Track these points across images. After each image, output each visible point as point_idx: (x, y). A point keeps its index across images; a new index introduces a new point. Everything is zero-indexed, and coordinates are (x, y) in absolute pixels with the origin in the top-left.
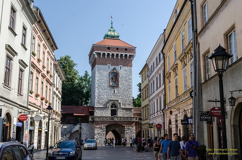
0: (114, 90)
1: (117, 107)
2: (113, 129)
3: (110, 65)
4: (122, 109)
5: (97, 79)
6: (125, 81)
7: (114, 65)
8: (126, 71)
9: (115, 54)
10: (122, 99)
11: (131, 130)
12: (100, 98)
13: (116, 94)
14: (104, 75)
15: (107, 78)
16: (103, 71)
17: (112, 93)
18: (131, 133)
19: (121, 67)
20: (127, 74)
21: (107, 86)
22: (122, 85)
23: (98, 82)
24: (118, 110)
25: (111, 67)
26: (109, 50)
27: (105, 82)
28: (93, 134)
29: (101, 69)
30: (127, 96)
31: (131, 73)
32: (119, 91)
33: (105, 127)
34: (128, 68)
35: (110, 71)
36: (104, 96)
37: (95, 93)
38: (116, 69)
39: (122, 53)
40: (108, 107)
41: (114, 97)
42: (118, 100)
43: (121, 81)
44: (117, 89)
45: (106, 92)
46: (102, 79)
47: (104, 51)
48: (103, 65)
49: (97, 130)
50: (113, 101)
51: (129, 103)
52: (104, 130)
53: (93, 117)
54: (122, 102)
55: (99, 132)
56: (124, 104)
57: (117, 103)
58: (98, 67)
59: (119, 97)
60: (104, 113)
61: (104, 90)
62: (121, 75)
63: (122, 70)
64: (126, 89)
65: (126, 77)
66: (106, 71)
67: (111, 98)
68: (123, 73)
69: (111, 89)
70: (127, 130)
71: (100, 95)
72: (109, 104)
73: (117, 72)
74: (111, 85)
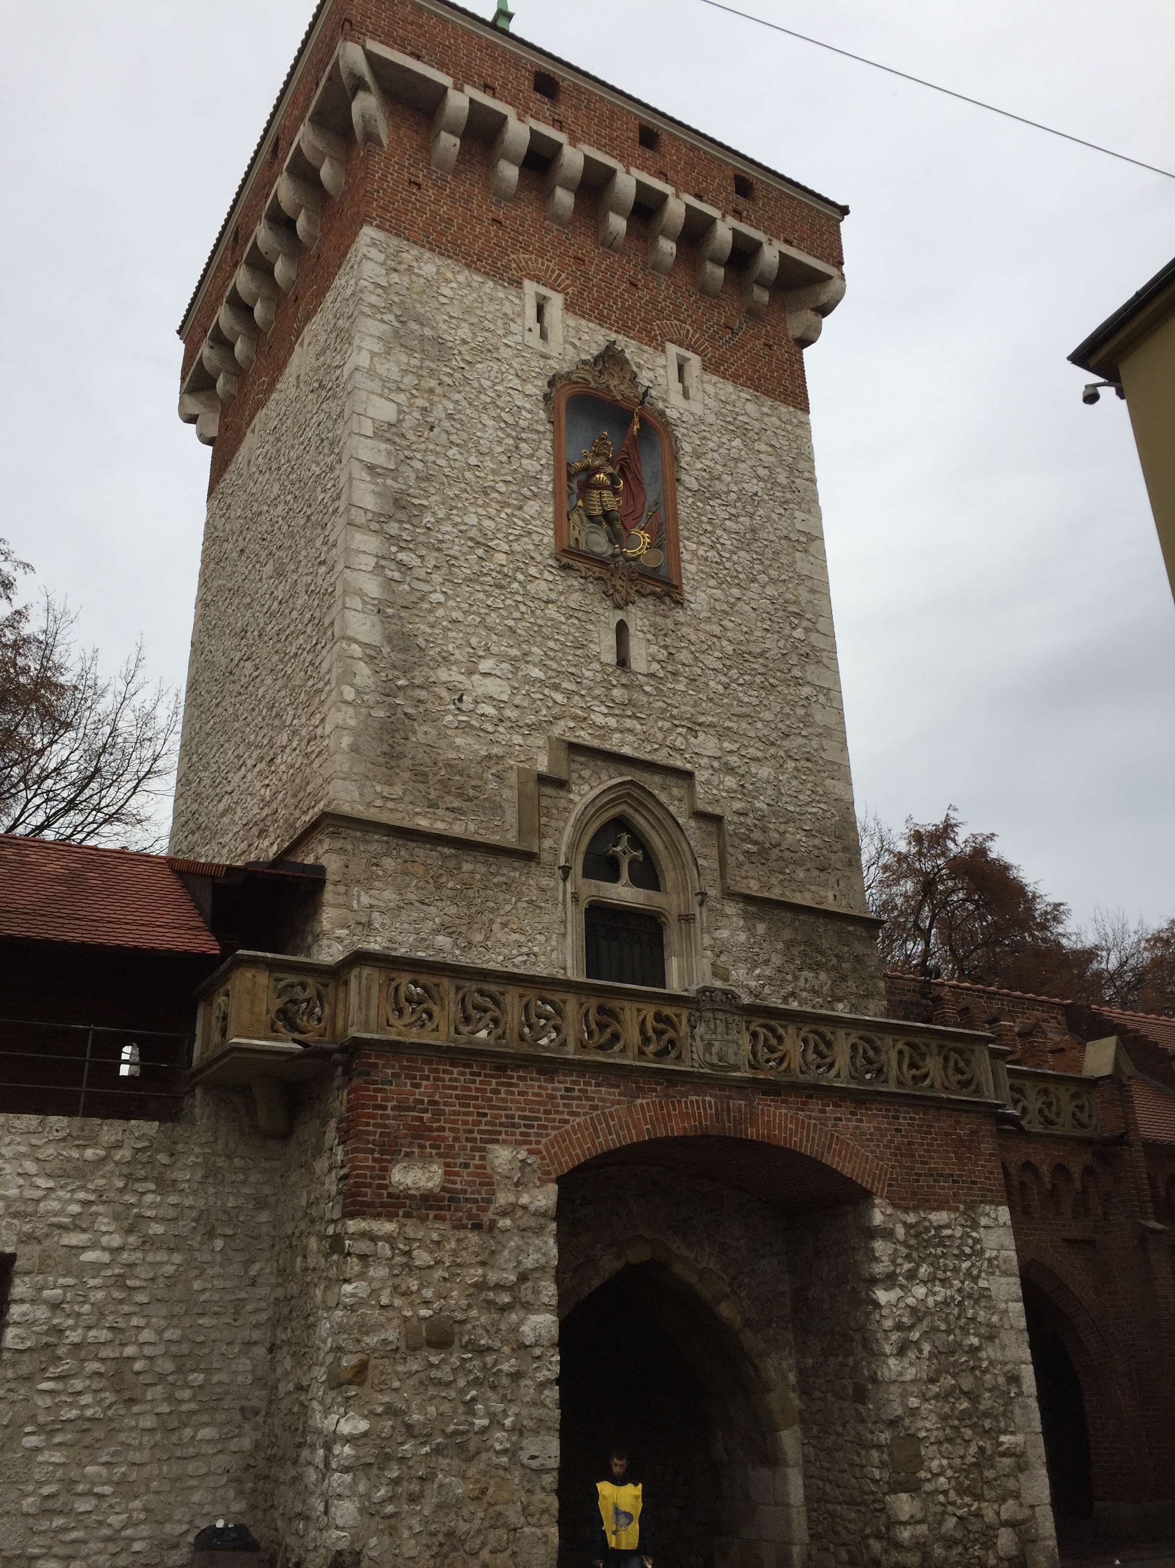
0: (621, 629)
1: (670, 877)
2: (638, 1255)
4: (741, 923)
5: (386, 411)
6: (742, 554)
7: (602, 320)
8: (743, 431)
9: (619, 174)
10: (731, 770)
11: (966, 1265)
12: (422, 694)
13: (647, 688)
14: (481, 390)
15: (523, 445)
16: (464, 332)
17: (596, 666)
18: (973, 1319)
19: (681, 368)
20: (759, 478)
21: (516, 547)
22: (718, 593)
23: (389, 447)
24: (687, 919)
25: (572, 322)
26: (547, 107)
27: (493, 488)
28: (260, 1351)
29: (435, 304)
30: (785, 743)
31: (807, 475)
32: (684, 656)
33: (553, 1188)
34: (765, 410)
35: (553, 363)
36: (476, 677)
37: (345, 592)
38: (635, 376)
39: (699, 197)
40: (545, 857)
41: (629, 723)
42: (687, 776)
43: (703, 539)
44: (654, 625)
45: (511, 623)
46: (454, 438)
47: (493, 89)
48: (468, 266)
49: (384, 1248)
50: (612, 771)
51: (817, 842)
52: (529, 1263)
53: (310, 981)
54: (736, 819)
55: (428, 1293)
56: (755, 843)
57: (681, 821)
58: (399, 267)
59: (692, 740)
60: (478, 937)
61: (481, 596)
62: (699, 466)
63: (697, 408)
64: (762, 654)
65: (749, 509)
66: (505, 353)
67: (582, 733)
68: (711, 445)
69: (577, 596)
70: (911, 1275)
71: (421, 641)
72: (562, 803)
73: (642, 403)
74: (573, 544)
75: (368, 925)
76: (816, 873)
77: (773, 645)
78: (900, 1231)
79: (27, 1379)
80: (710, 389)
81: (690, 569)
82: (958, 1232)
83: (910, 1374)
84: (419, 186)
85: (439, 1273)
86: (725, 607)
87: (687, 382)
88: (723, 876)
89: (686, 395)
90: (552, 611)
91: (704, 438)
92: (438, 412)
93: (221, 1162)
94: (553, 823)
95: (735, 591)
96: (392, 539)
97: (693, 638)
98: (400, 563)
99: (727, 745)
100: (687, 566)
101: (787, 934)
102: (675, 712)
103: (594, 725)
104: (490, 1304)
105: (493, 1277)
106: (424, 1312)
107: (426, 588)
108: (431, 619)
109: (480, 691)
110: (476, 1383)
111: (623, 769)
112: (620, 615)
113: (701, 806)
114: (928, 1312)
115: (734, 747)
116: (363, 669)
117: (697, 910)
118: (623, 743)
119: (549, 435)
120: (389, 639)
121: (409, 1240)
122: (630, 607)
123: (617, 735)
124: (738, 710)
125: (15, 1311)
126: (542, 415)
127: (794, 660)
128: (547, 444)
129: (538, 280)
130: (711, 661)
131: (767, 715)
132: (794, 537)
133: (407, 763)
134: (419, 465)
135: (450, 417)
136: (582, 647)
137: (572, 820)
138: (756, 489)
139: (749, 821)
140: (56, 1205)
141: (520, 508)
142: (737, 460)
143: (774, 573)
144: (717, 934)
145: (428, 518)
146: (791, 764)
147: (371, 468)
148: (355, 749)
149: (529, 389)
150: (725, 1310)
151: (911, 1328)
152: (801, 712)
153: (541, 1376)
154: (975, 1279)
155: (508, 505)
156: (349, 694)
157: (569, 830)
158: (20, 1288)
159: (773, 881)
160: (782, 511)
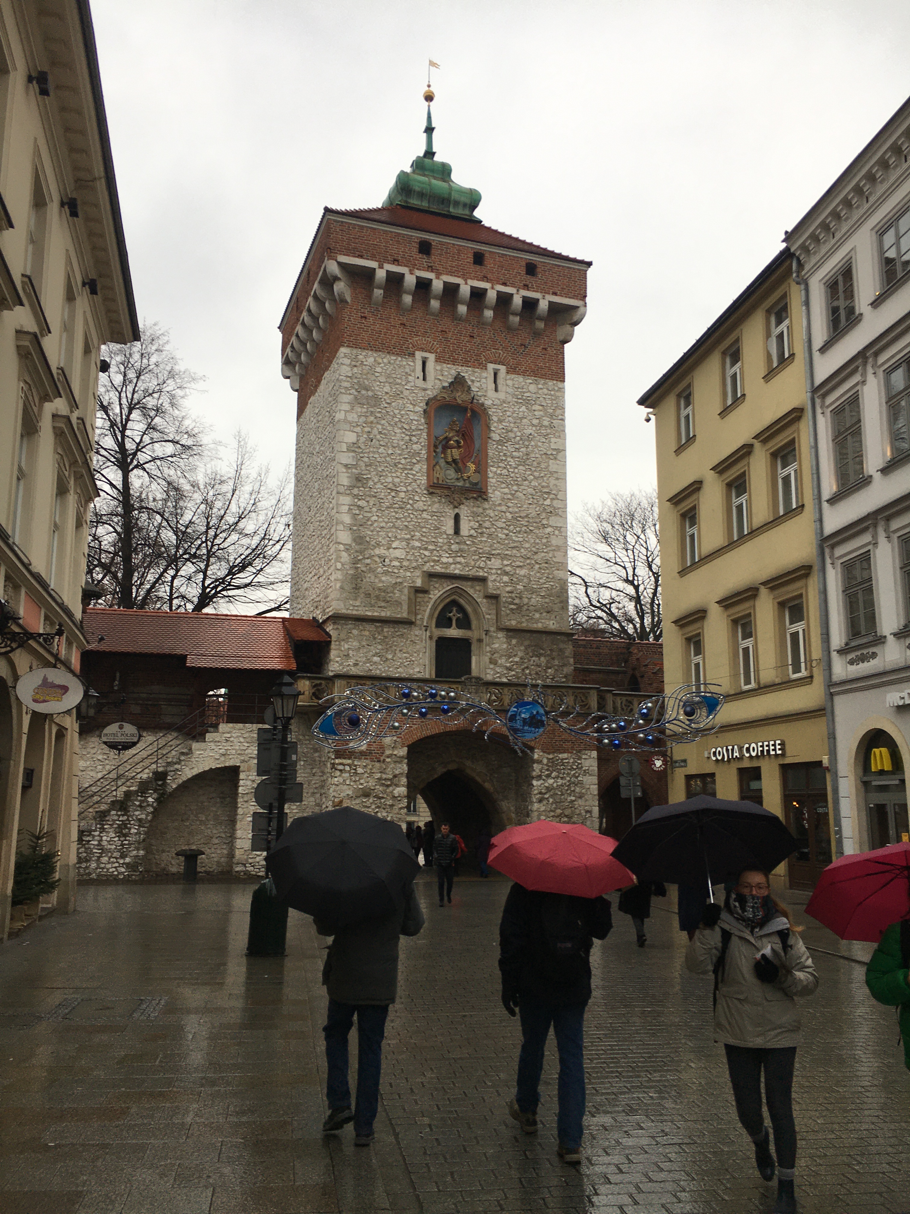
0: (457, 518)
1: (474, 623)
2: (452, 767)
3: (431, 357)
4: (505, 640)
5: (351, 437)
6: (521, 467)
7: (454, 362)
8: (527, 402)
9: (461, 286)
10: (506, 573)
11: (573, 772)
12: (368, 561)
13: (468, 543)
14: (394, 416)
15: (413, 438)
16: (387, 389)
17: (445, 536)
18: (574, 791)
19: (495, 375)
20: (533, 425)
21: (409, 488)
22: (506, 490)
23: (353, 454)
24: (480, 641)
25: (438, 368)
26: (424, 260)
27: (399, 463)
28: (318, 795)
29: (374, 378)
30: (535, 557)
31: (560, 417)
32: (487, 524)
33: (406, 749)
34: (540, 386)
35: (429, 392)
36: (391, 550)
37: (337, 524)
38: (469, 387)
39: (504, 284)
40: (418, 622)
41: (458, 559)
42: (483, 580)
43: (500, 464)
44: (473, 512)
45: (406, 523)
46: (381, 443)
47: (398, 261)
48: (388, 353)
49: (348, 768)
50: (449, 583)
51: (547, 600)
52: (397, 772)
53: (323, 682)
54: (507, 595)
55: (362, 781)
56: (516, 604)
57: (479, 600)
58: (358, 364)
59: (489, 562)
60: (390, 657)
61: (394, 514)
62: (501, 427)
63: (501, 395)
64: (527, 516)
65: (526, 443)
66: (406, 393)
67: (437, 567)
68: (508, 413)
69: (437, 506)
70: (548, 776)
71: (368, 539)
72: (426, 599)
73: (472, 403)
74: (435, 481)
75: (347, 656)
76: (545, 614)
77: (533, 511)
78: (545, 761)
79: (246, 802)
80: (510, 383)
81: (492, 481)
82: (571, 761)
83: (543, 808)
84: (365, 317)
85: (366, 775)
86: (509, 496)
87: (498, 381)
88: (497, 622)
89: (496, 390)
90: (425, 515)
91: (506, 411)
92: (375, 431)
93: (301, 737)
94: (422, 608)
95: (515, 488)
96: (356, 496)
97: (492, 515)
98: (359, 506)
99: (505, 562)
100: (491, 480)
101: (527, 643)
102: (481, 551)
103: (443, 563)
104: (383, 785)
105: (384, 776)
106: (360, 787)
107: (369, 515)
108: (372, 528)
109: (392, 556)
110: (378, 807)
111: (454, 581)
112: (457, 511)
113: (490, 591)
114: (553, 788)
115: (508, 563)
116: (344, 554)
117: (484, 636)
118: (455, 569)
119: (426, 430)
120: (354, 540)
121: (356, 766)
122: (462, 506)
123: (453, 566)
124: (512, 545)
125: (241, 783)
126: (423, 420)
127: (544, 515)
128: (425, 435)
129: (422, 350)
130: (500, 524)
131: (527, 545)
132: (549, 453)
133: (361, 591)
134: (366, 460)
135: (380, 433)
136: (439, 529)
137: (430, 607)
138: (531, 431)
139: (513, 595)
140: (250, 751)
141: (411, 469)
142: (521, 419)
143: (536, 474)
144: (493, 646)
145: (371, 483)
146: (537, 566)
147: (346, 466)
148: (342, 588)
149: (418, 409)
150: (487, 785)
151: (545, 794)
152: (544, 541)
153: (400, 806)
154: (577, 777)
155: (406, 469)
156: (339, 566)
157: (428, 610)
158: (242, 776)
159: (523, 620)
160: (544, 440)
